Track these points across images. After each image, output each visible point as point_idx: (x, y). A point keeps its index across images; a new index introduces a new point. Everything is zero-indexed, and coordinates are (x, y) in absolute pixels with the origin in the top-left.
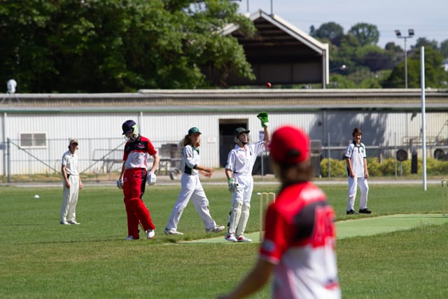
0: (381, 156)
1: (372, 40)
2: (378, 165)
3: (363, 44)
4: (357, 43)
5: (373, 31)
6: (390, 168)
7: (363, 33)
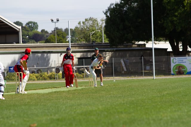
0: (48, 71)
1: (35, 29)
2: (48, 75)
3: (31, 30)
4: (29, 30)
5: (36, 24)
6: (53, 76)
7: (31, 26)
